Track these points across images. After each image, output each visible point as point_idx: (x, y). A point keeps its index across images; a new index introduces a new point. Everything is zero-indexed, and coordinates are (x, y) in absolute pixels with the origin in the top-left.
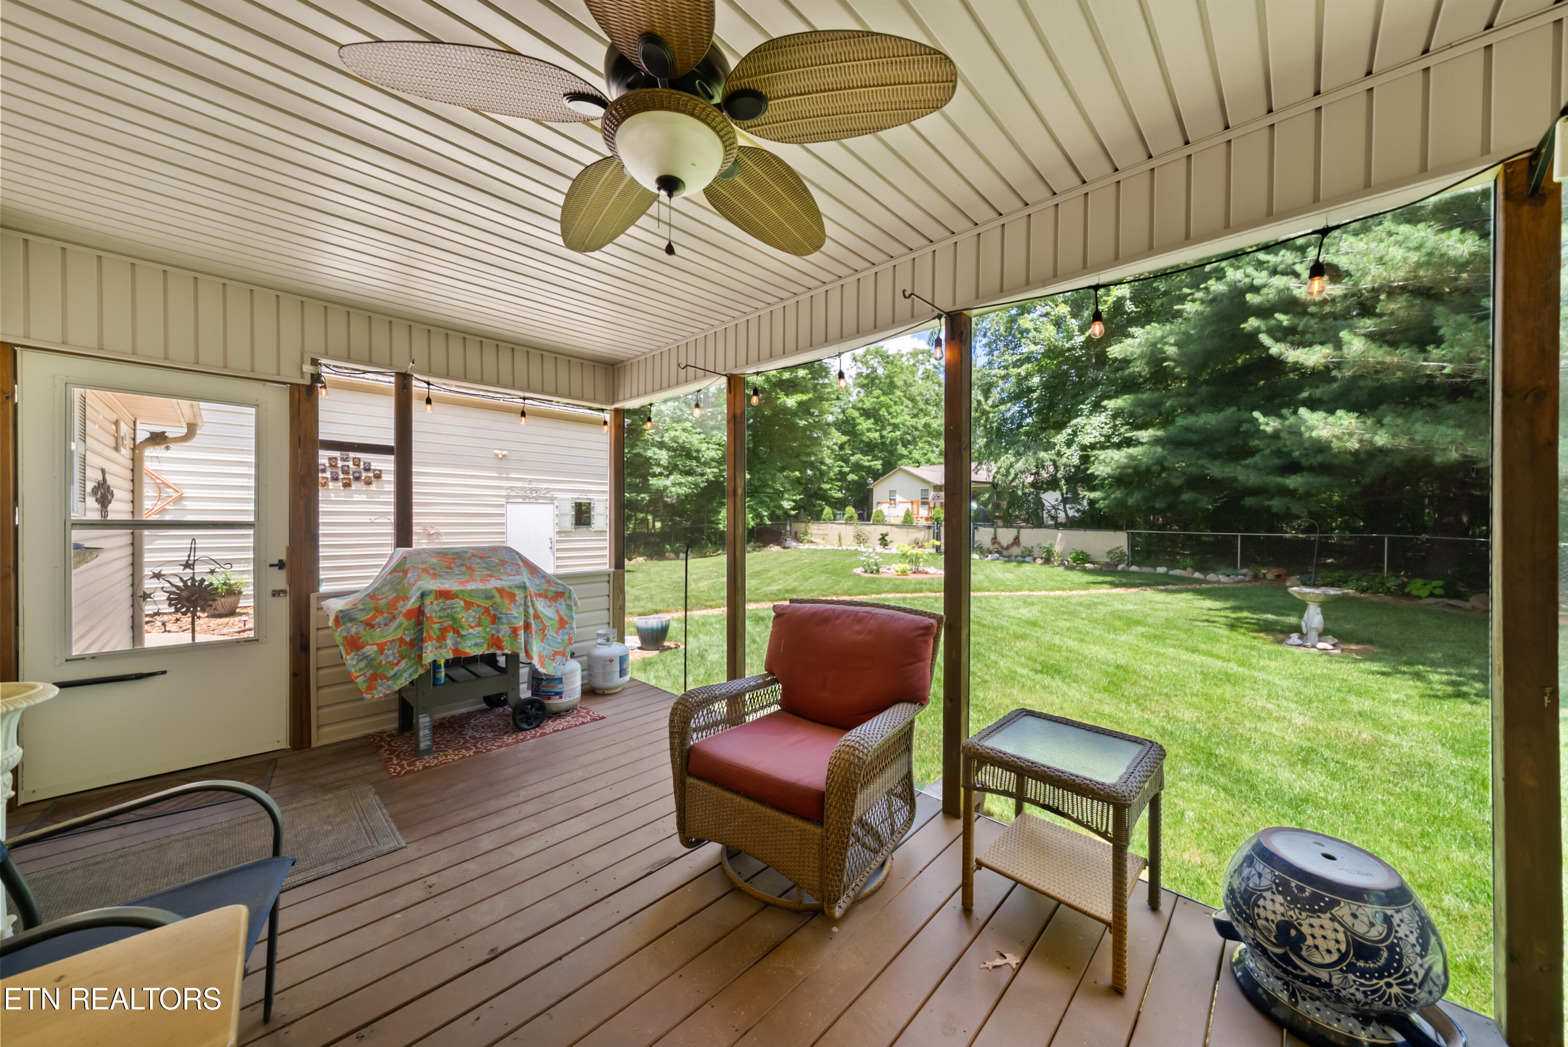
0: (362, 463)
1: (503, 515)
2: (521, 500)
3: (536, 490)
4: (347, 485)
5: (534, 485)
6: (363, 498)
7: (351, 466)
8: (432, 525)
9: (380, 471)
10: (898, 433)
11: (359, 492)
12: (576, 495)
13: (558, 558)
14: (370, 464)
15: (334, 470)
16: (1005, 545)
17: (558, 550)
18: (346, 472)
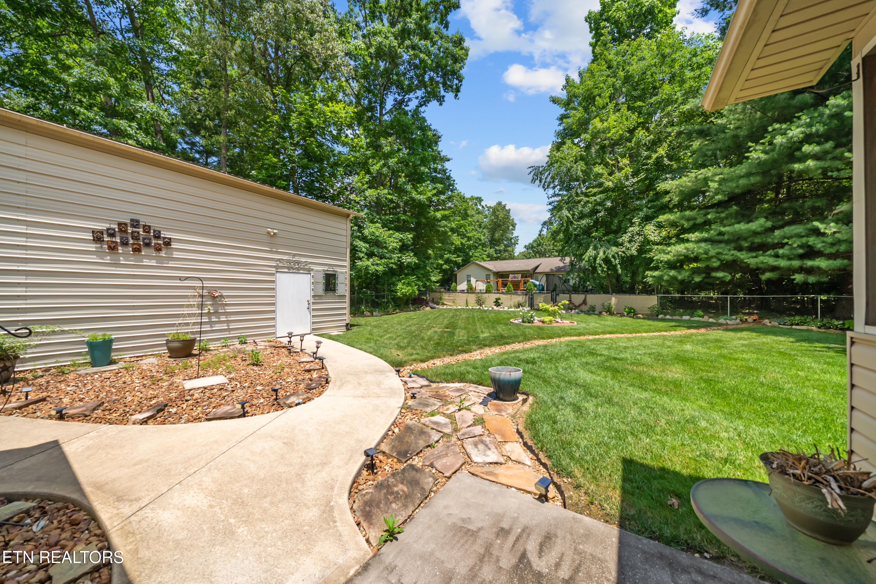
0: (152, 231)
1: (273, 282)
2: (286, 270)
3: (298, 263)
4: (137, 250)
5: (296, 259)
6: (153, 263)
7: (141, 233)
8: (216, 289)
9: (170, 239)
10: (471, 242)
11: (150, 257)
12: (326, 268)
13: (313, 316)
14: (159, 232)
15: (124, 235)
16: (577, 304)
17: (313, 310)
18: (136, 237)
